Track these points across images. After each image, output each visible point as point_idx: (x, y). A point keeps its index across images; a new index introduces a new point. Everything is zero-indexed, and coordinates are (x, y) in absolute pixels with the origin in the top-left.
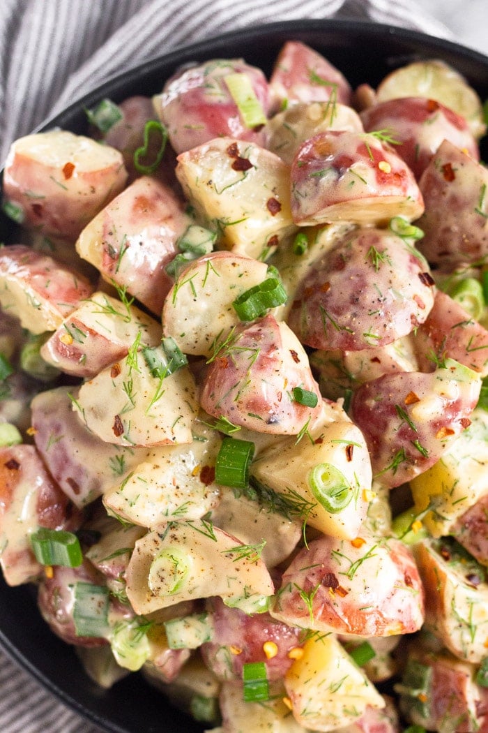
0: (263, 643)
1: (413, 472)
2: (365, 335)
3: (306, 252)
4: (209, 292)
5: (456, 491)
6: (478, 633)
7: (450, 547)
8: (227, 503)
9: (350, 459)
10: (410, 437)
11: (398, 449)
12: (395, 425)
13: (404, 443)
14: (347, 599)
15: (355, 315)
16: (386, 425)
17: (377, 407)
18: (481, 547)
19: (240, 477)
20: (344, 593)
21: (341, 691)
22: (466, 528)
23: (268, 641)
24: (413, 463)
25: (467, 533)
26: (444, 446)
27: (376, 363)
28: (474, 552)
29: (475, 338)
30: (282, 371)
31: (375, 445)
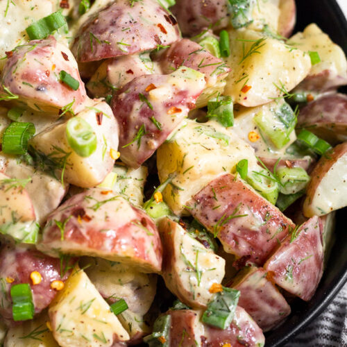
0: (31, 272)
1: (152, 144)
2: (118, 43)
5: (185, 163)
6: (203, 279)
7: (188, 220)
8: (11, 169)
9: (100, 124)
10: (148, 114)
11: (140, 124)
12: (138, 105)
13: (145, 120)
14: (91, 223)
15: (112, 32)
16: (131, 108)
17: (127, 97)
18: (208, 216)
19: (19, 141)
20: (88, 219)
22: (198, 203)
23: (34, 271)
24: (151, 137)
25: (198, 207)
26: (173, 120)
27: (130, 74)
28: (203, 221)
29: (205, 60)
30: (52, 59)
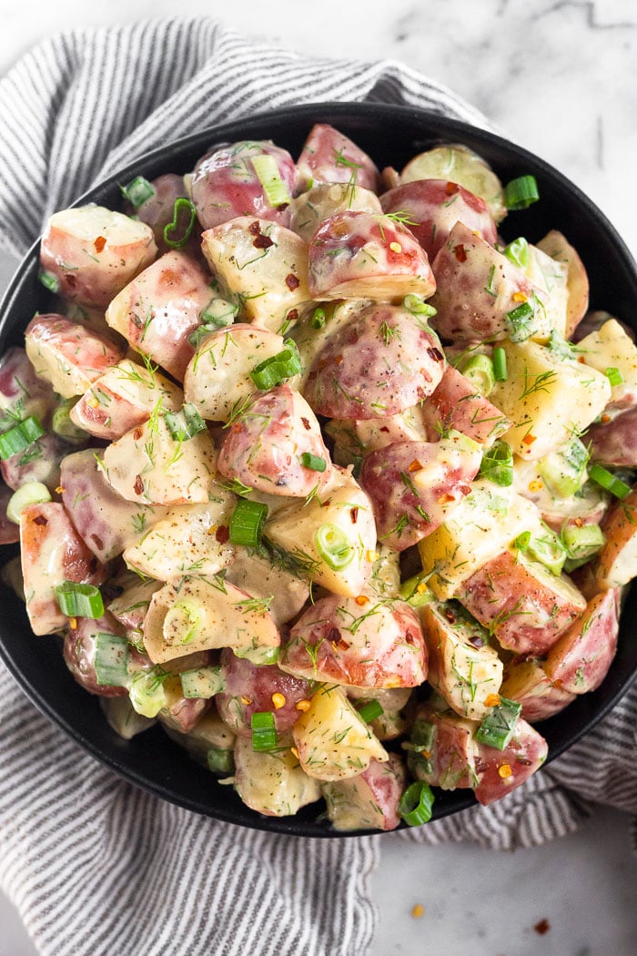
0: (272, 694)
1: (416, 535)
2: (372, 405)
3: (323, 325)
4: (228, 361)
5: (457, 555)
6: (478, 691)
7: (455, 610)
8: (241, 561)
9: (354, 521)
10: (413, 502)
11: (403, 513)
12: (399, 490)
13: (408, 509)
14: (348, 652)
15: (364, 386)
16: (391, 491)
17: (384, 474)
18: (483, 610)
19: (252, 536)
21: (345, 742)
22: (470, 592)
23: (276, 692)
24: (417, 528)
25: (470, 597)
26: (444, 511)
27: (385, 432)
28: (476, 615)
29: (480, 411)
30: (293, 436)
31: (381, 511)
